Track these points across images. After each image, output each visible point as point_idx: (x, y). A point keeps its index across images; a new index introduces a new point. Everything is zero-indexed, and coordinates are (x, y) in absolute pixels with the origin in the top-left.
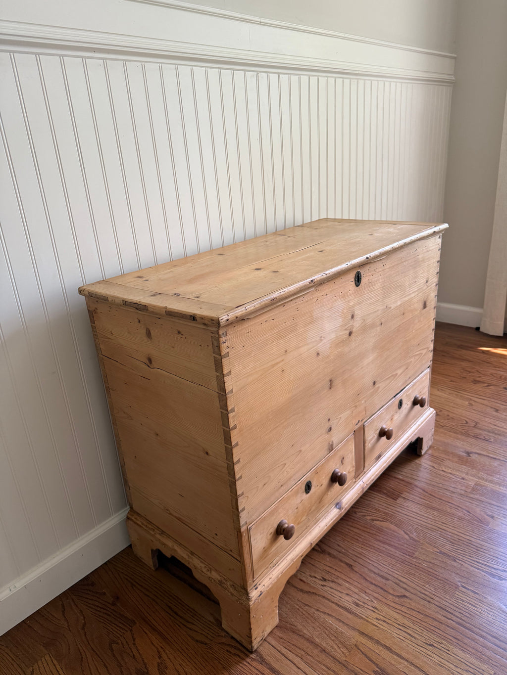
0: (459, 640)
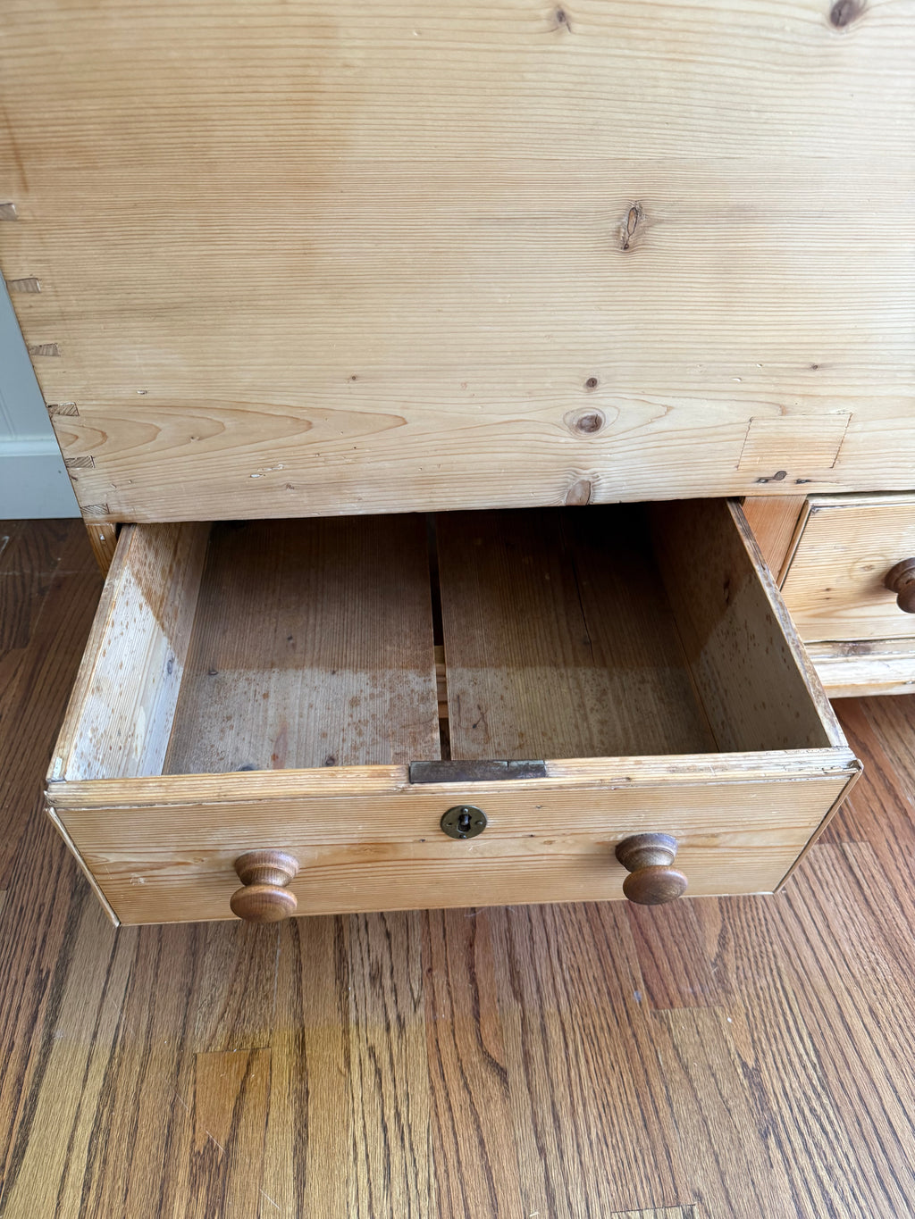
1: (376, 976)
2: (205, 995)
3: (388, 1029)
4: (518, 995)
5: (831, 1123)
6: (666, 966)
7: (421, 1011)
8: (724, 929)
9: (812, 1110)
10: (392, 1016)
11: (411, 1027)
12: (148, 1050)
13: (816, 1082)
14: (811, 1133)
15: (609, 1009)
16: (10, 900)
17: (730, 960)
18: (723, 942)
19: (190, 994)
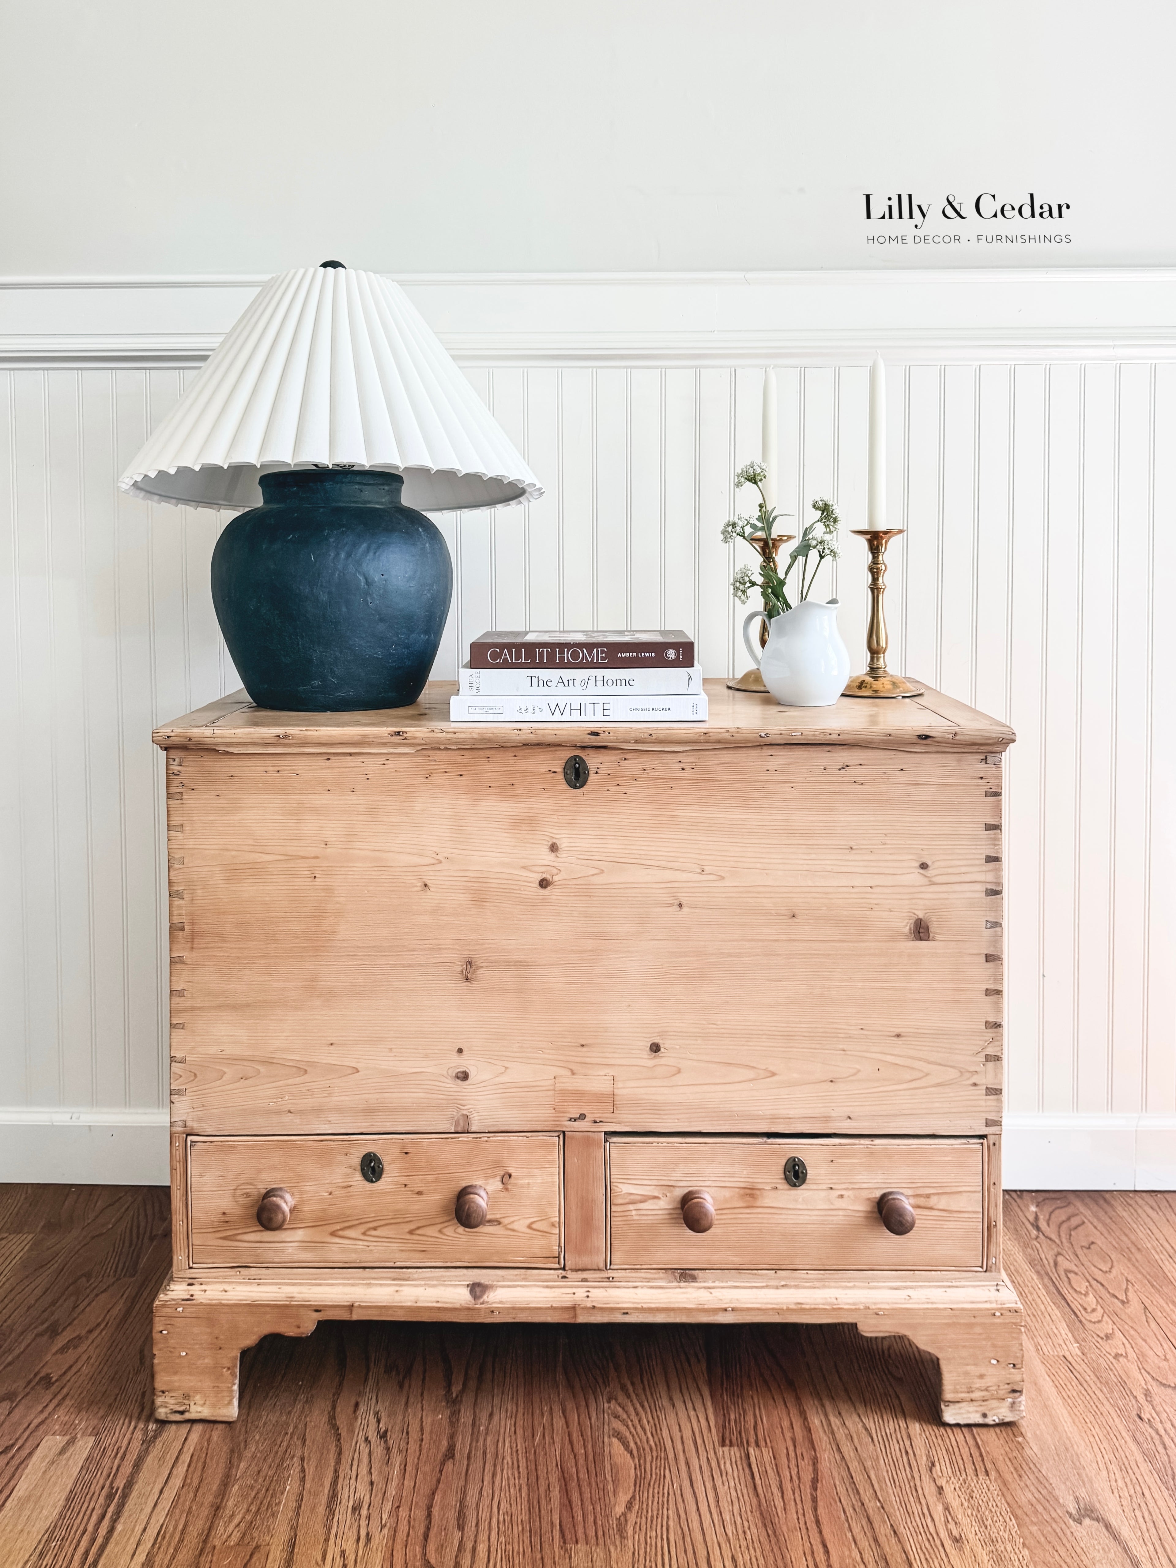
1: (356, 1508)
2: (228, 1512)
3: (359, 1541)
4: (461, 1527)
6: (580, 1518)
7: (385, 1531)
8: (633, 1497)
10: (363, 1533)
11: (376, 1540)
12: (181, 1541)
15: (527, 1541)
16: (97, 1443)
17: (632, 1517)
18: (629, 1506)
19: (218, 1508)
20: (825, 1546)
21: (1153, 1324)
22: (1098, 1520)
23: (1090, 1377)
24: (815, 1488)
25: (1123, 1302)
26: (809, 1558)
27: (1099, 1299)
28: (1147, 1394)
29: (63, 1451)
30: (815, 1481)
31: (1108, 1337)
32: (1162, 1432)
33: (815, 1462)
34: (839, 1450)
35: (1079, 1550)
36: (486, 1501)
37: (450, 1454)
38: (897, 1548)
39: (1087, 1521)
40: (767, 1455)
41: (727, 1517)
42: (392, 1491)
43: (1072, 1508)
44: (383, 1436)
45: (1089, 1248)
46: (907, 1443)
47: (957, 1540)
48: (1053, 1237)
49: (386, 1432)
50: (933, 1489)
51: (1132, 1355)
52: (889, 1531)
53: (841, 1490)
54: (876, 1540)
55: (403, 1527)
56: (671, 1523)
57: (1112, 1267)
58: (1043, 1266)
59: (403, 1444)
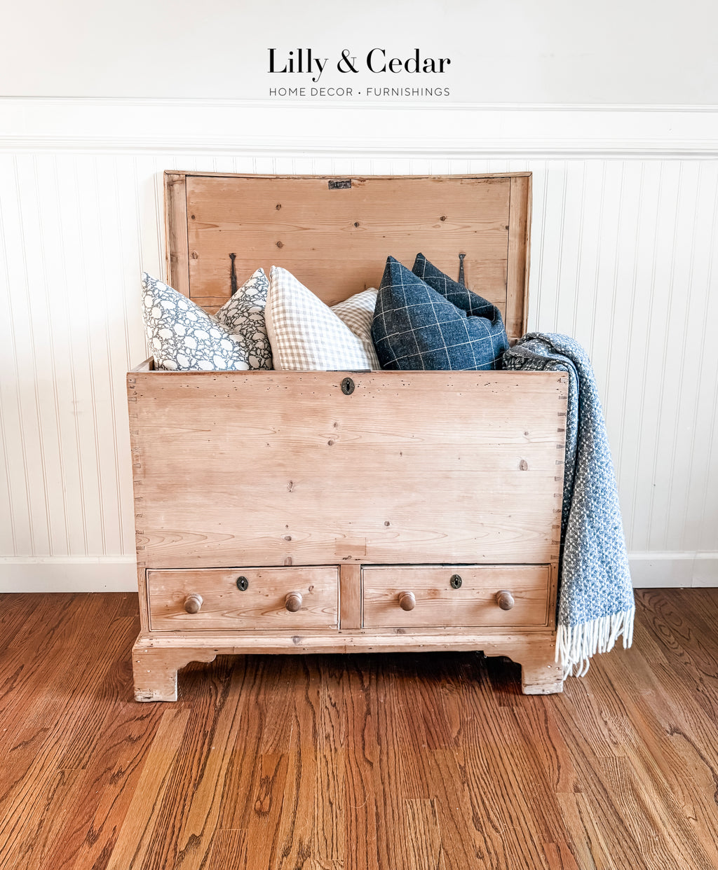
0: (357, 821)
1: (327, 737)
2: (265, 740)
3: (331, 751)
4: (380, 744)
5: (488, 781)
6: (436, 739)
7: (343, 746)
8: (460, 729)
9: (482, 778)
10: (333, 747)
11: (340, 751)
12: (245, 753)
13: (485, 771)
14: (480, 783)
15: (412, 749)
16: (192, 711)
17: (461, 738)
18: (459, 733)
19: (259, 739)
20: (554, 748)
21: (703, 649)
22: (680, 734)
23: (673, 673)
24: (546, 723)
25: (687, 639)
26: (547, 753)
27: (676, 638)
28: (701, 679)
29: (176, 715)
30: (546, 721)
31: (681, 655)
32: (708, 696)
33: (545, 712)
34: (556, 707)
35: (672, 746)
36: (389, 733)
37: (368, 712)
38: (588, 747)
39: (675, 734)
40: (522, 710)
41: (506, 736)
42: (343, 729)
43: (668, 728)
44: (334, 705)
45: (670, 615)
46: (588, 703)
47: (615, 743)
48: (652, 610)
49: (335, 703)
50: (603, 722)
51: (693, 663)
52: (584, 741)
53: (559, 723)
54: (578, 744)
55: (352, 744)
56: (480, 740)
57: (681, 623)
58: (648, 623)
59: (344, 709)
